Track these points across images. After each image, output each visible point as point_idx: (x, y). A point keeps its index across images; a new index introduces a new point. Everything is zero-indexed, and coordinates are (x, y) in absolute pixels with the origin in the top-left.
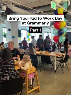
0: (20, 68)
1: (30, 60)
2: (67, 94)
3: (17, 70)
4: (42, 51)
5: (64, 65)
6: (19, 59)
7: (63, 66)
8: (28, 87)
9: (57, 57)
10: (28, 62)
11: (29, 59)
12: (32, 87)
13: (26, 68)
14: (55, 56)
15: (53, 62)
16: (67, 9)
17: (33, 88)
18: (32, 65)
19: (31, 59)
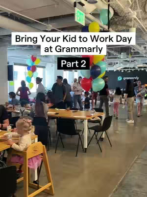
0: (11, 146)
1: (33, 129)
2: (108, 196)
3: (4, 150)
4: (58, 110)
5: (102, 137)
6: (9, 128)
7: (102, 139)
8: (29, 186)
9: (89, 121)
10: (29, 133)
11: (31, 127)
12: (37, 185)
13: (24, 147)
14: (86, 119)
15: (81, 131)
16: (106, 25)
17: (38, 188)
18: (36, 139)
19: (33, 126)
